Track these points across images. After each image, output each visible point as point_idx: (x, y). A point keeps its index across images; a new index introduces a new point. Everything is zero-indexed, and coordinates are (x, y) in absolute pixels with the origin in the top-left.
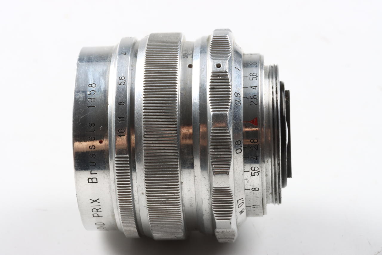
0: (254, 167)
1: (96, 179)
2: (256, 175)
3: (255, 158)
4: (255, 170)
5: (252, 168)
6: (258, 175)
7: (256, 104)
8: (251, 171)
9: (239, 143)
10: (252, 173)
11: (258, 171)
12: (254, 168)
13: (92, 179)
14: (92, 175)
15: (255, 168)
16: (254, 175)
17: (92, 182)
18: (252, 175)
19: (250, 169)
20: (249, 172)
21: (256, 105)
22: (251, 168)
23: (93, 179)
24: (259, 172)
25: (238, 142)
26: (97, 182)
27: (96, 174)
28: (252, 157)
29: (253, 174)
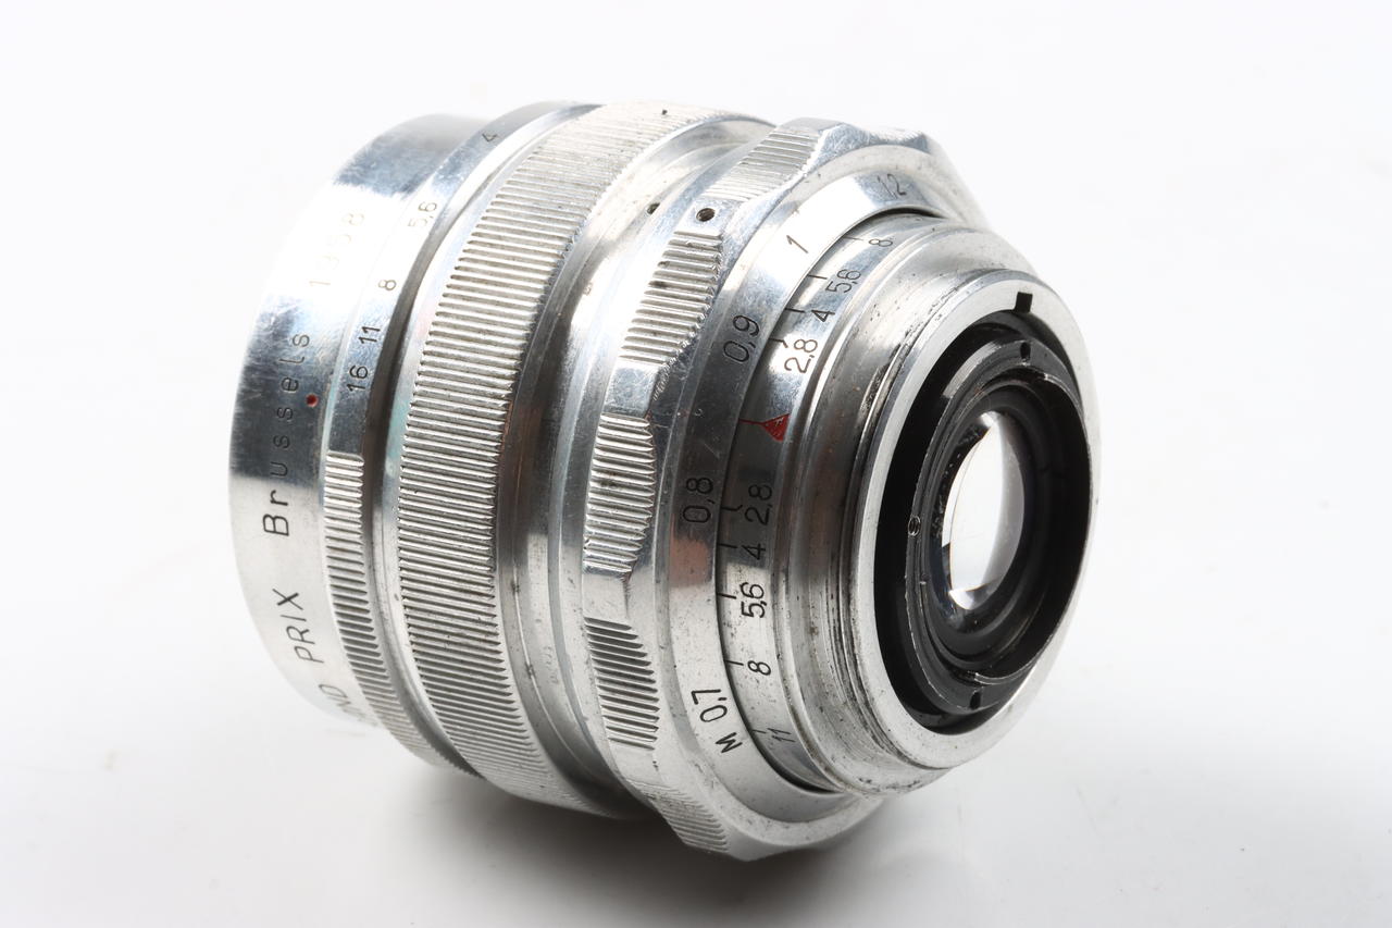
0: (751, 583)
1: (284, 522)
2: (757, 616)
3: (755, 551)
4: (752, 596)
5: (745, 587)
6: (762, 616)
7: (803, 369)
8: (740, 596)
9: (703, 488)
10: (743, 604)
11: (762, 602)
12: (749, 586)
13: (274, 519)
14: (275, 505)
15: (753, 586)
16: (751, 615)
17: (275, 532)
18: (743, 613)
19: (739, 589)
20: (735, 598)
21: (801, 371)
22: (742, 586)
23: (277, 521)
24: (765, 604)
25: (698, 482)
26: (287, 534)
27: (285, 504)
28: (746, 548)
29: (747, 610)
